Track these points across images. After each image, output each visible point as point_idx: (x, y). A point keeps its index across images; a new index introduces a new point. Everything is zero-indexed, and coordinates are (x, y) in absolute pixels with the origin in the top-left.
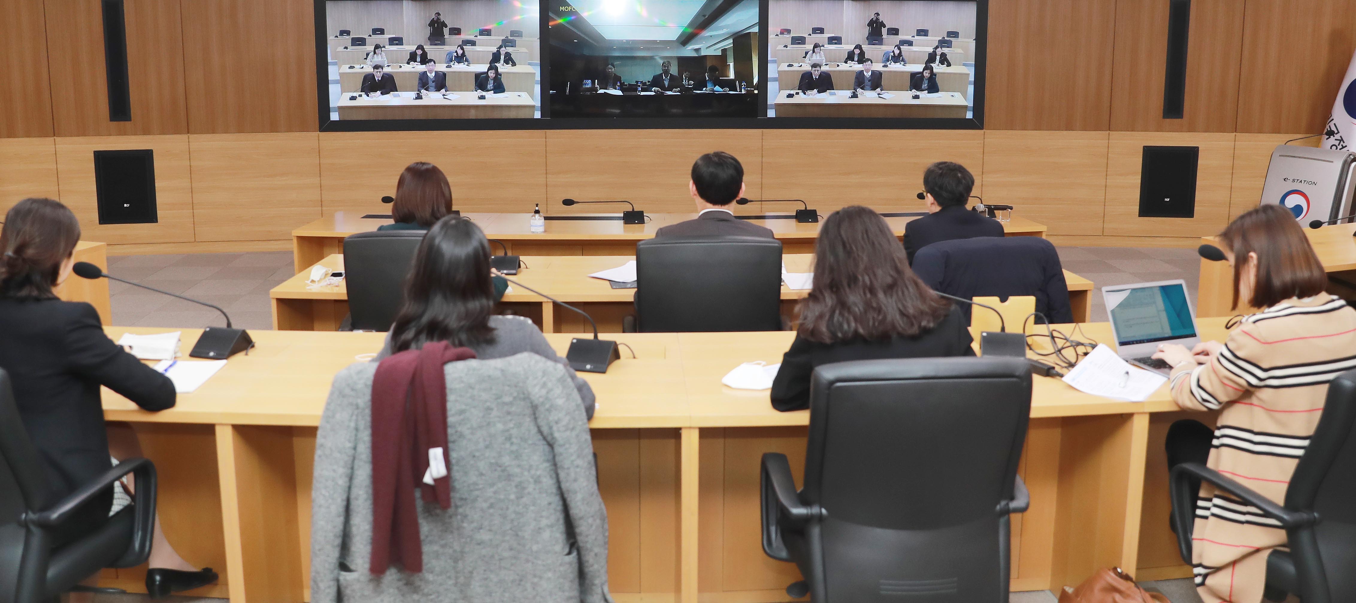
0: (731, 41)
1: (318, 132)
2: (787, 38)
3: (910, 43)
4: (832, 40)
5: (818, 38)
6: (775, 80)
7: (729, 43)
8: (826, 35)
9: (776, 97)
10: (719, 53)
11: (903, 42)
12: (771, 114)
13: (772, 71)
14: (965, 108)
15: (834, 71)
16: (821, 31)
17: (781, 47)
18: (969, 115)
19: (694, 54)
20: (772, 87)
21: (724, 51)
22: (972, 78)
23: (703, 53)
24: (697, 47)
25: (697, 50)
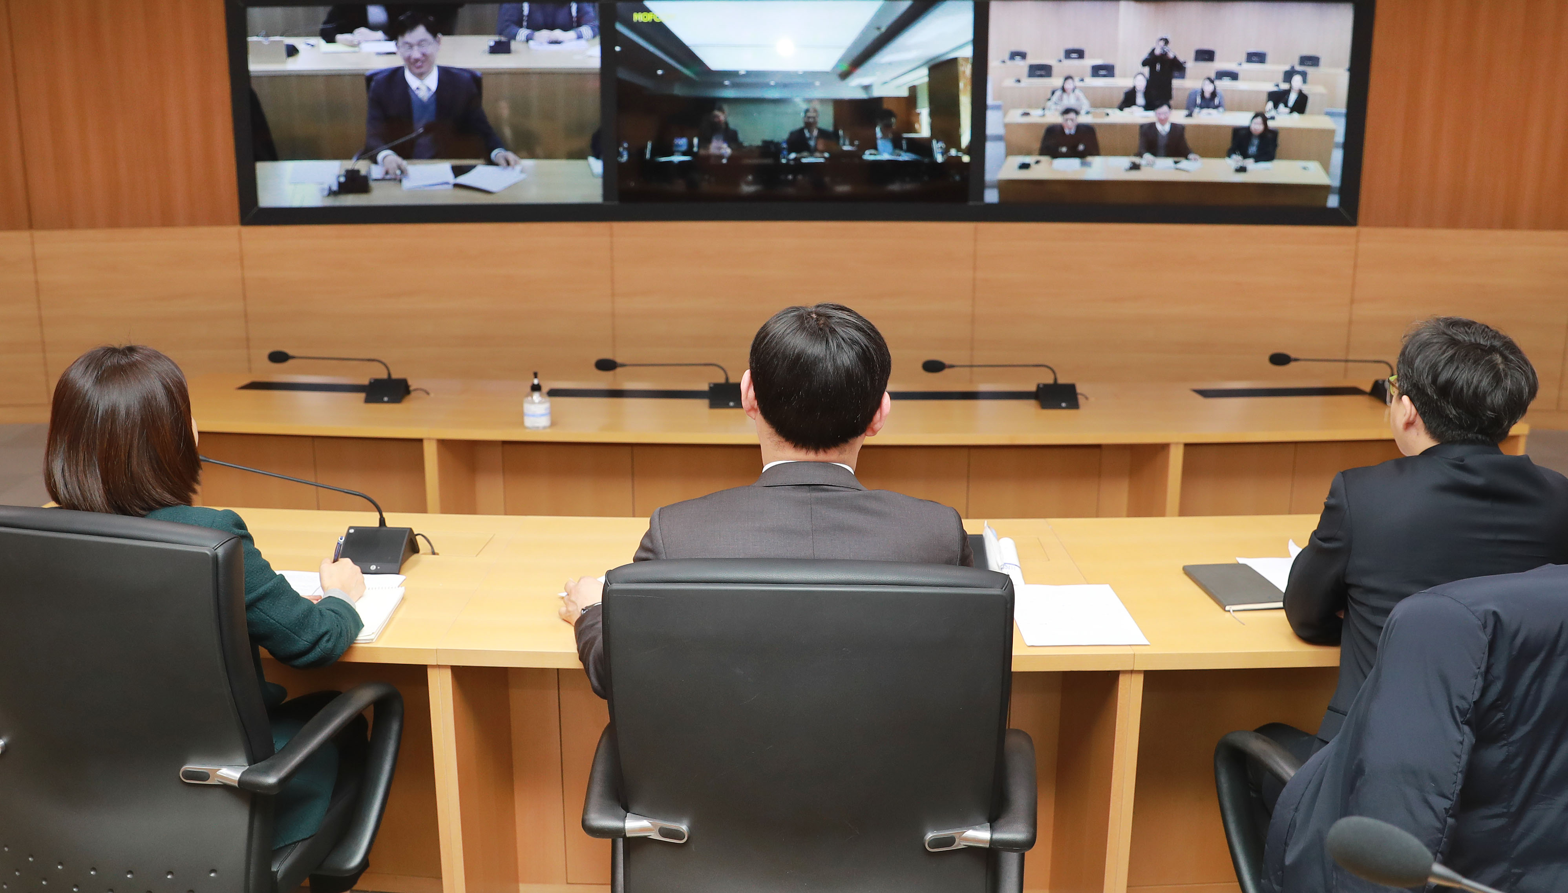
0: (924, 72)
1: (238, 228)
2: (1022, 66)
3: (1234, 76)
4: (1096, 71)
5: (1073, 66)
6: (998, 138)
7: (921, 77)
8: (1089, 62)
9: (1000, 167)
10: (905, 93)
11: (1221, 75)
12: (991, 196)
13: (994, 123)
14: (1327, 188)
15: (1101, 125)
16: (1080, 54)
17: (1009, 82)
18: (1333, 201)
19: (861, 95)
20: (993, 150)
21: (913, 90)
22: (1340, 137)
23: (877, 93)
24: (866, 81)
25: (867, 88)
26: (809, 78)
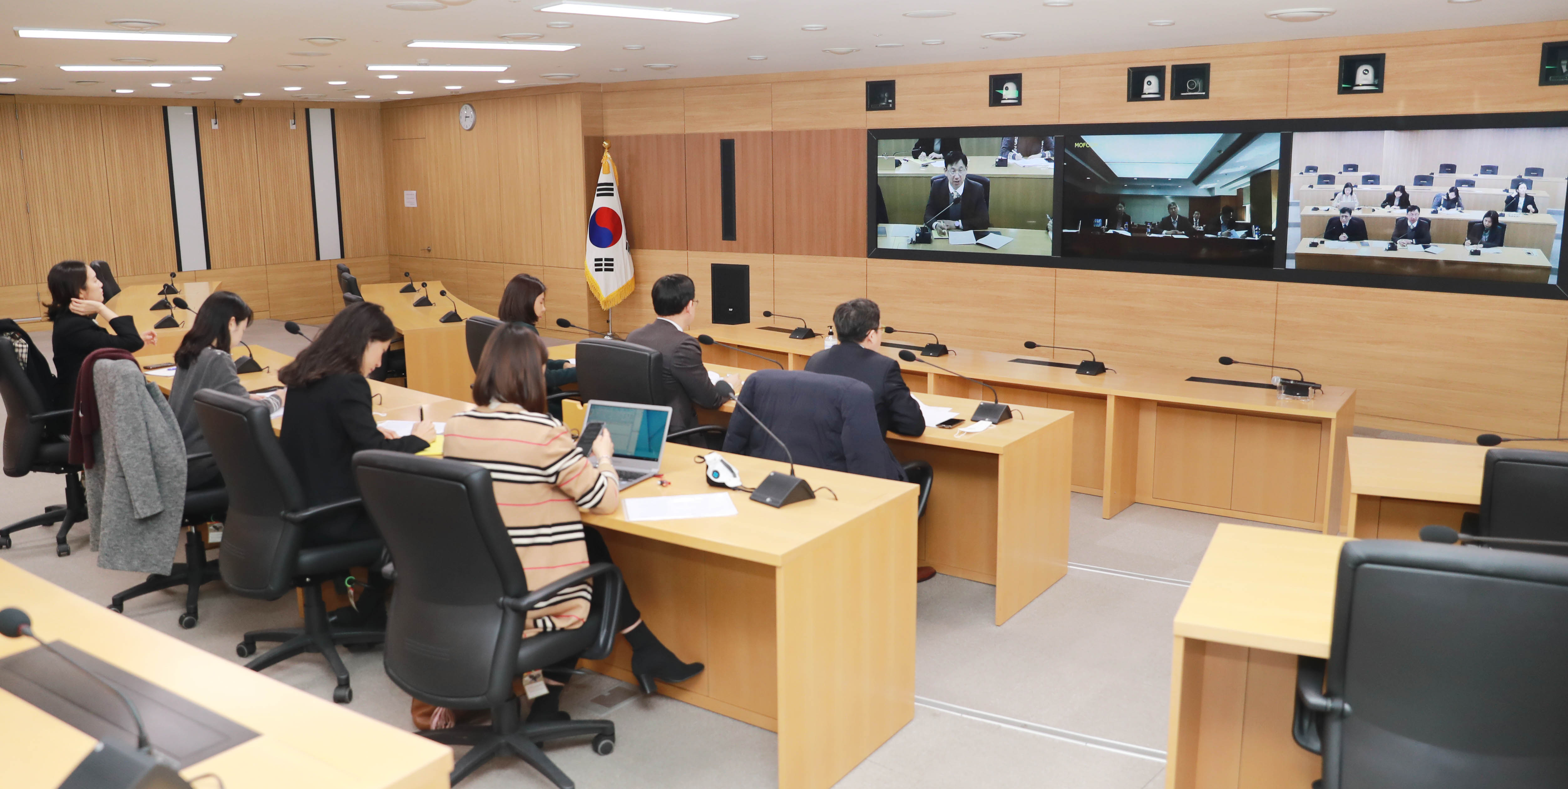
0: (1248, 179)
1: (864, 260)
2: (1313, 177)
3: (1471, 184)
4: (1367, 180)
5: (1351, 177)
6: (1296, 225)
7: (1246, 183)
8: (1361, 173)
9: (1296, 245)
10: (1234, 193)
11: (1461, 183)
12: (1291, 264)
13: (1294, 215)
14: (1548, 270)
15: (1369, 218)
16: (1355, 168)
17: (1305, 187)
18: (1553, 280)
19: (1207, 194)
20: (1293, 234)
21: (1240, 191)
22: (1559, 231)
23: (1217, 193)
24: (1210, 186)
25: (1211, 190)
26: (1176, 182)
